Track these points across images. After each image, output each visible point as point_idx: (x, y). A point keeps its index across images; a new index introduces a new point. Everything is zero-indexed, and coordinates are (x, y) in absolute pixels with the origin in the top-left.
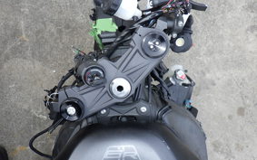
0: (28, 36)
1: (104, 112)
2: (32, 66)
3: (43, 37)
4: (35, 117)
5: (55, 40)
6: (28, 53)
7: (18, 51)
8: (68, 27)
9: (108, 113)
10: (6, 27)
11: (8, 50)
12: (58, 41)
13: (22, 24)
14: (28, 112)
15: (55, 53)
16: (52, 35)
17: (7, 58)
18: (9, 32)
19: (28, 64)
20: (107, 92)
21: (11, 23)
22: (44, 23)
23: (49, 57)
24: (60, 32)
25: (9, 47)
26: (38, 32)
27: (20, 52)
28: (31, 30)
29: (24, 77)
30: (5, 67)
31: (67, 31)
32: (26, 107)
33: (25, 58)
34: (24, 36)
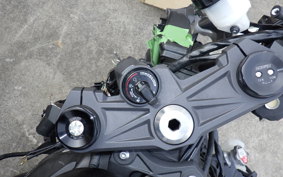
0: (63, 43)
1: (125, 155)
2: (51, 76)
3: (79, 51)
4: (23, 135)
5: (91, 59)
6: (55, 61)
7: (45, 54)
8: (110, 51)
9: (131, 160)
10: (47, 25)
11: (35, 48)
12: (93, 61)
13: (65, 29)
14: (19, 125)
15: (84, 73)
16: (90, 52)
17: (30, 56)
18: (46, 31)
19: (48, 72)
20: (148, 122)
21: (54, 23)
22: (87, 37)
23: (75, 73)
24: (100, 53)
25: (38, 46)
26: (77, 43)
27: (47, 56)
28: (71, 38)
29: (37, 84)
30: (23, 64)
31: (108, 55)
32: (20, 118)
33: (49, 64)
34: (60, 42)
